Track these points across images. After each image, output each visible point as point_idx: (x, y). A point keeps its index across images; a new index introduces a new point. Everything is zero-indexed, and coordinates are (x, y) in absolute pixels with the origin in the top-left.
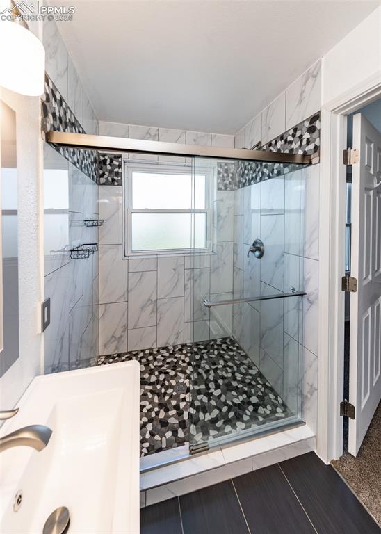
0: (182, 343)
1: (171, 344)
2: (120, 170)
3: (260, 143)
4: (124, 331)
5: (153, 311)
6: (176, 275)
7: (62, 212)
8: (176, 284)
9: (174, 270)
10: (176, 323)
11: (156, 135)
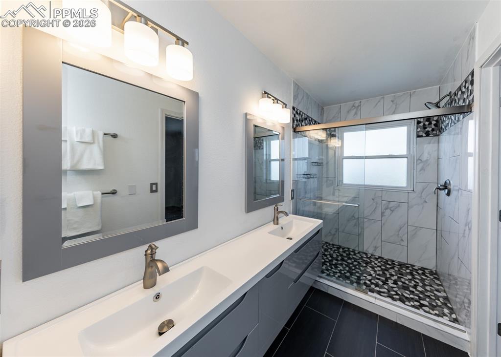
0: (380, 256)
1: (370, 252)
2: (335, 133)
3: (450, 93)
4: (336, 231)
5: (355, 225)
6: (374, 204)
7: (305, 159)
8: (375, 210)
9: (373, 199)
10: (375, 239)
11: (359, 105)
